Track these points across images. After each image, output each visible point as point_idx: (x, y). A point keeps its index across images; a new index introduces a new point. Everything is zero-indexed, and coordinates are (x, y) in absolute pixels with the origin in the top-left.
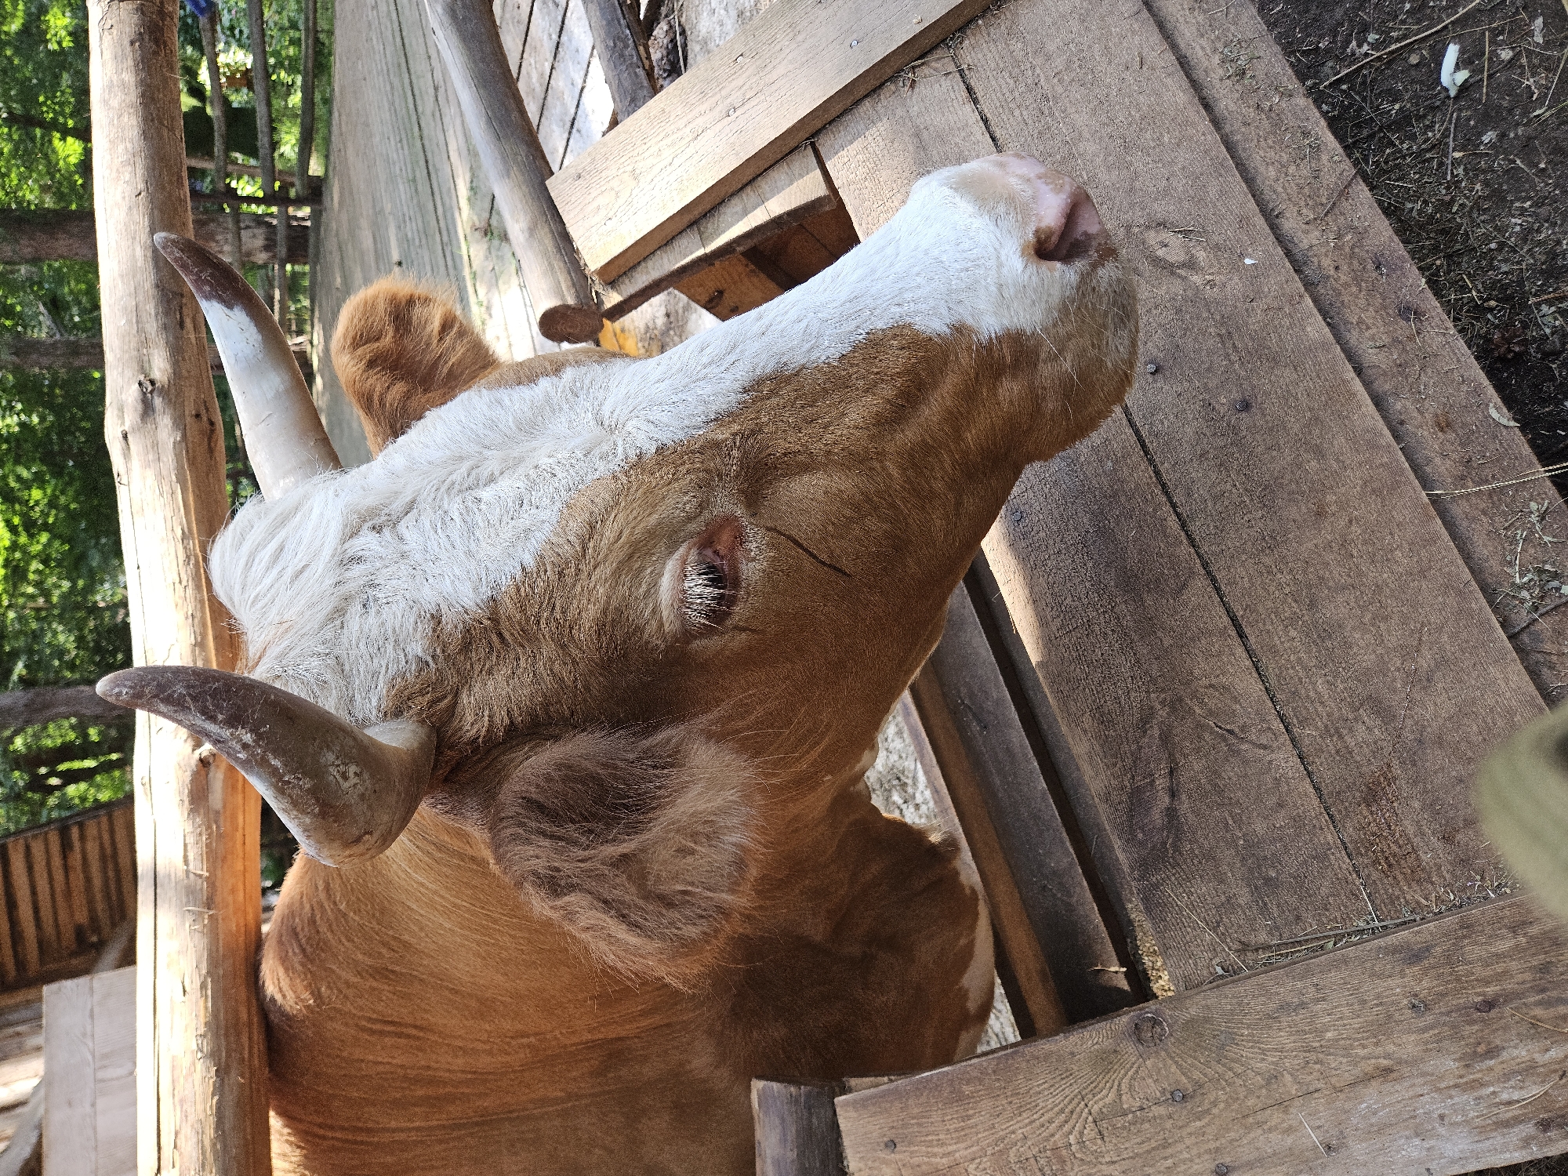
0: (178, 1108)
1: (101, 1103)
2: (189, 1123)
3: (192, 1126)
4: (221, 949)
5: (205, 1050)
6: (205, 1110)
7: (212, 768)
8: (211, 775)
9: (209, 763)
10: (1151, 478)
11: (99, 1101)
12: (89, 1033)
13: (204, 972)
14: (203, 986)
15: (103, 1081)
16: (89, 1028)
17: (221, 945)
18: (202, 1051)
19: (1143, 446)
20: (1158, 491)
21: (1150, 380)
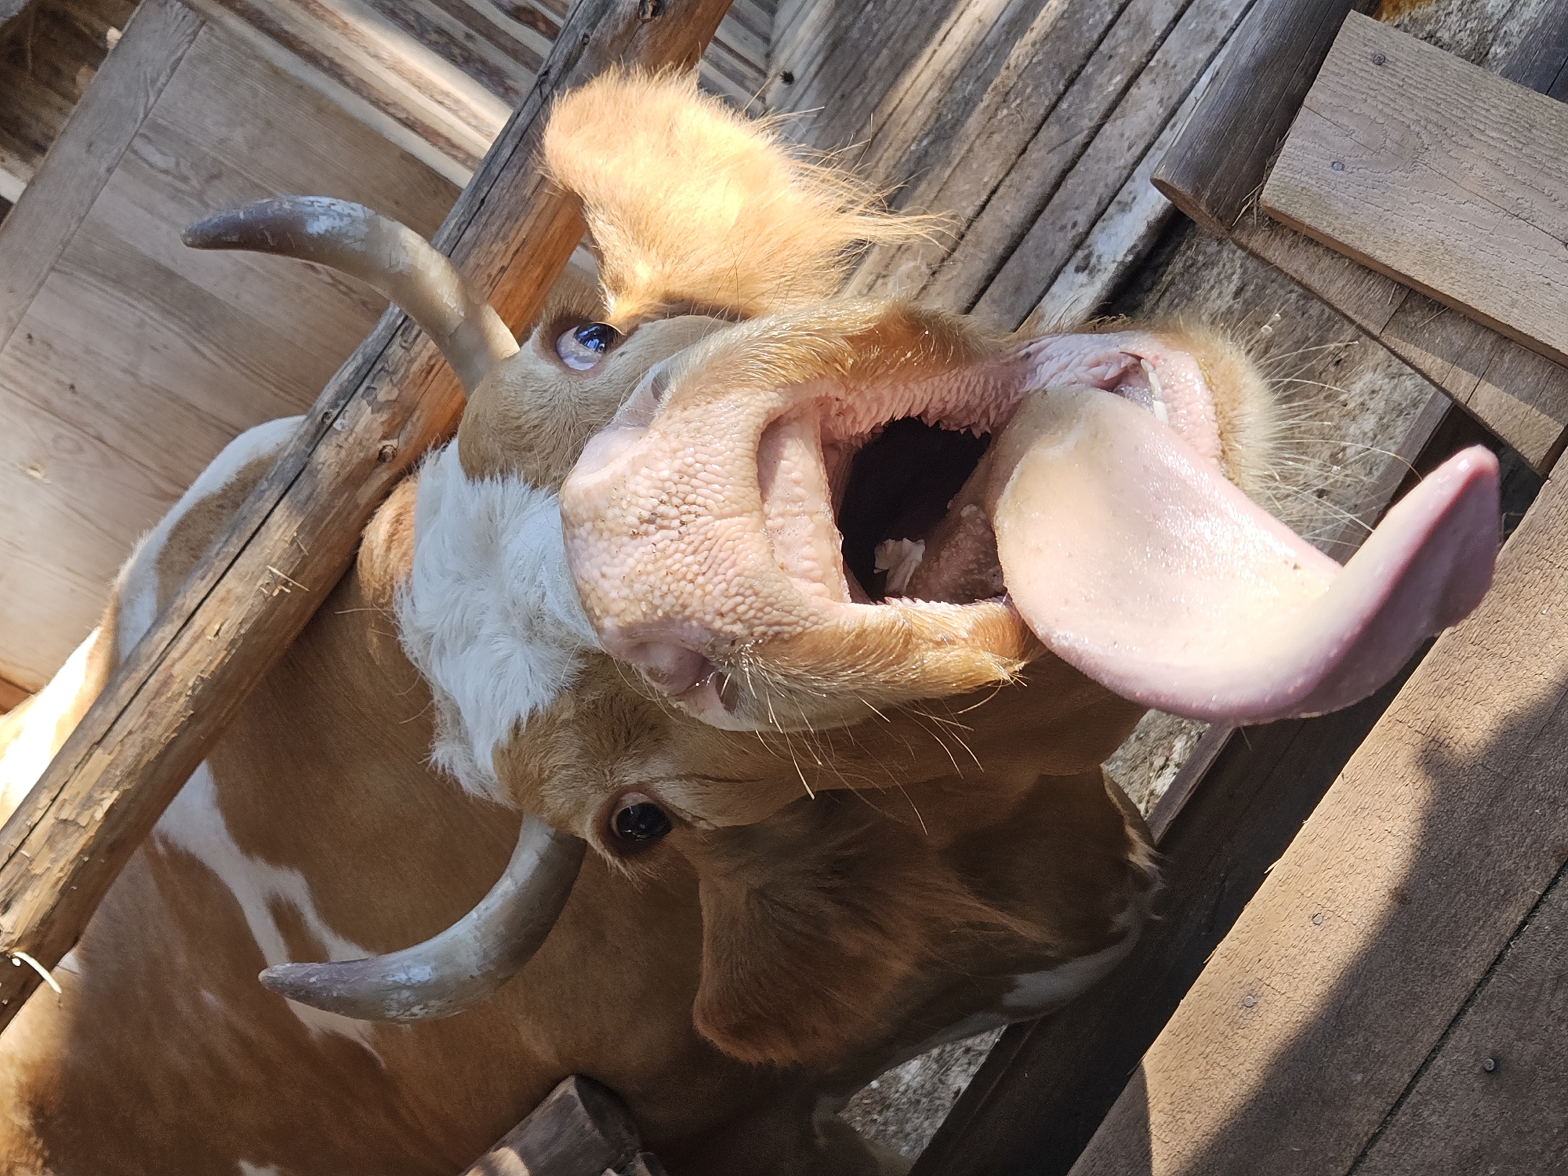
0: (145, 716)
1: (118, 175)
2: (144, 735)
3: (144, 739)
4: (268, 623)
5: (196, 692)
6: (161, 736)
7: (385, 466)
8: (378, 470)
9: (384, 461)
10: (1366, 1134)
11: (117, 171)
12: (159, 84)
13: (243, 631)
14: (233, 643)
15: (135, 152)
16: (162, 79)
17: (272, 619)
18: (193, 691)
19: (1398, 1104)
20: (1355, 1150)
21: (1477, 1070)
